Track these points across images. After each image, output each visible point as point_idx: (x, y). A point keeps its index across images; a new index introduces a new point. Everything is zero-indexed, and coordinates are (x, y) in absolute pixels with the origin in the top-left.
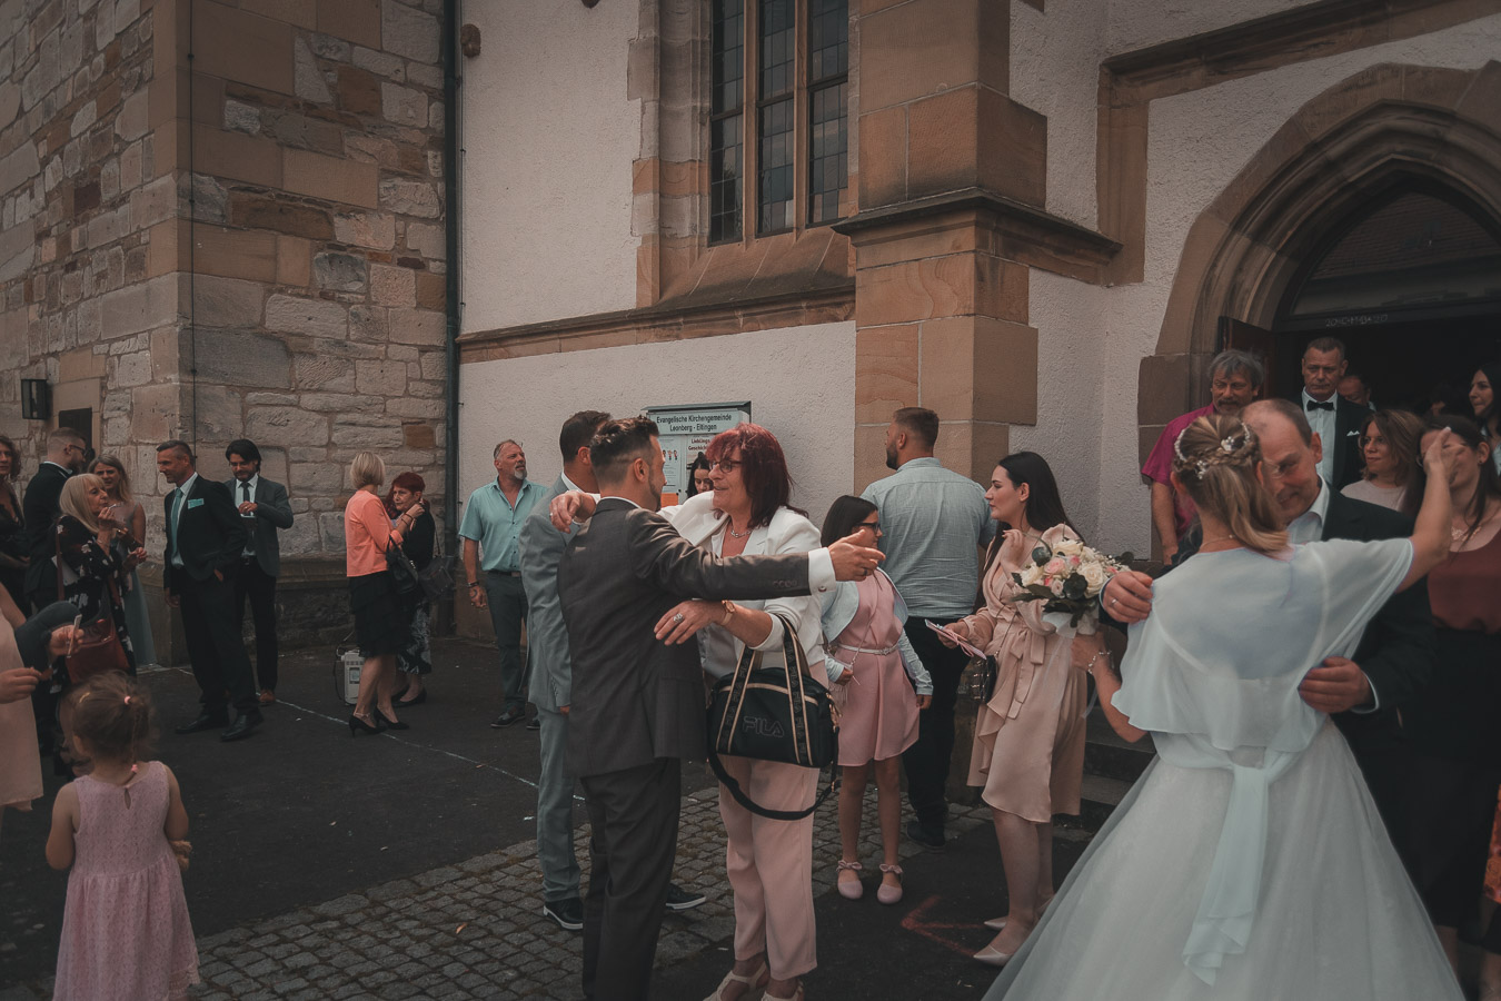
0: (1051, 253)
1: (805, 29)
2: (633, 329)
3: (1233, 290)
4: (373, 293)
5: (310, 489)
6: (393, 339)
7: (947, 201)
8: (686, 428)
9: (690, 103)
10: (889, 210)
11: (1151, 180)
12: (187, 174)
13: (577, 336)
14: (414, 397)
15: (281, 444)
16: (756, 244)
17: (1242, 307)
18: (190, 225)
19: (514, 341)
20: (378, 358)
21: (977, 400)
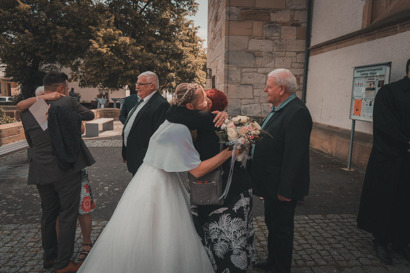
2: (359, 37)
4: (282, 36)
5: (259, 97)
6: (288, 50)
12: (229, 7)
14: (294, 68)
15: (251, 83)
18: (229, 21)
20: (282, 56)
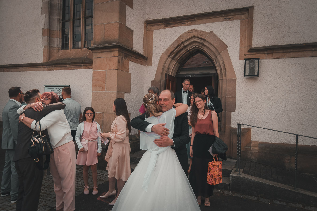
0: (134, 58)
1: (84, 5)
2: (42, 67)
3: (168, 69)
7: (112, 45)
8: (54, 91)
9: (57, 17)
10: (100, 46)
11: (154, 46)
13: (27, 68)
16: (72, 50)
17: (170, 72)
19: (11, 68)
21: (118, 87)
